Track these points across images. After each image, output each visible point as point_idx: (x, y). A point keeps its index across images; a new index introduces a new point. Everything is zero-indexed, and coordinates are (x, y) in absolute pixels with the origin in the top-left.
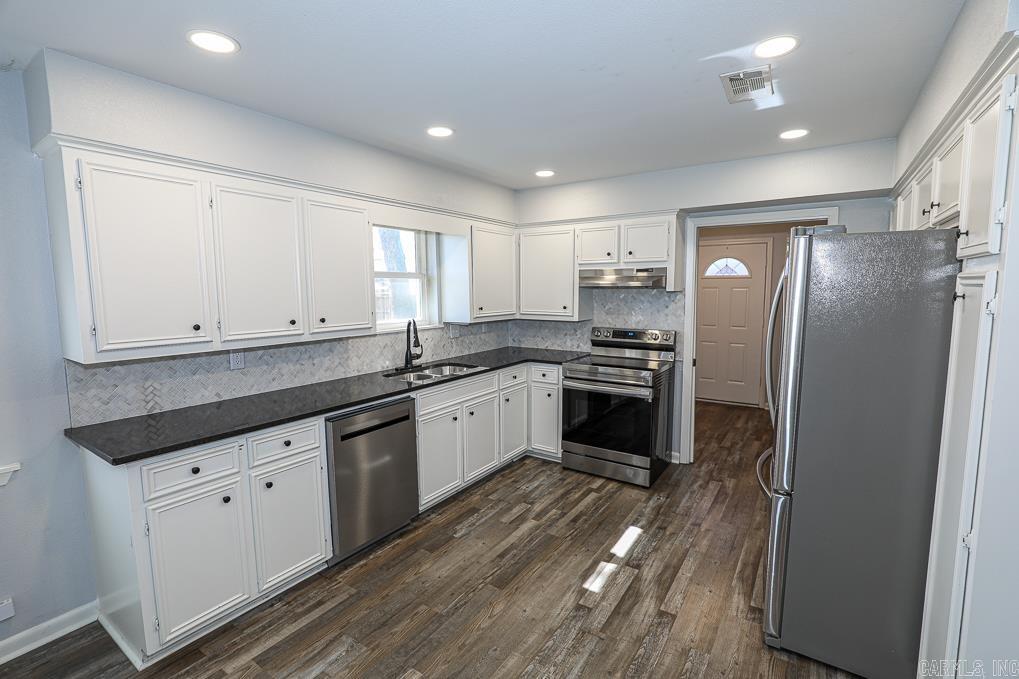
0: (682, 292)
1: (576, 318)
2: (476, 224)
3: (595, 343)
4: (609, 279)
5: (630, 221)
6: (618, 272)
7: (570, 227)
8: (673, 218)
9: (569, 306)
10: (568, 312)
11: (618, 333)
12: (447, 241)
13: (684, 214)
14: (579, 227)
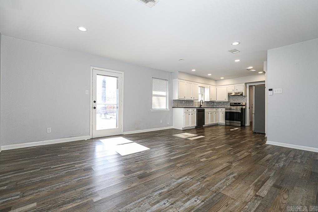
0: (247, 96)
1: (227, 101)
2: (210, 86)
3: (231, 105)
4: (233, 94)
5: (236, 85)
6: (235, 93)
7: (226, 86)
8: (244, 84)
9: (226, 99)
10: (226, 100)
11: (235, 103)
12: (205, 88)
13: (246, 84)
14: (228, 86)
